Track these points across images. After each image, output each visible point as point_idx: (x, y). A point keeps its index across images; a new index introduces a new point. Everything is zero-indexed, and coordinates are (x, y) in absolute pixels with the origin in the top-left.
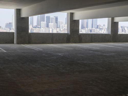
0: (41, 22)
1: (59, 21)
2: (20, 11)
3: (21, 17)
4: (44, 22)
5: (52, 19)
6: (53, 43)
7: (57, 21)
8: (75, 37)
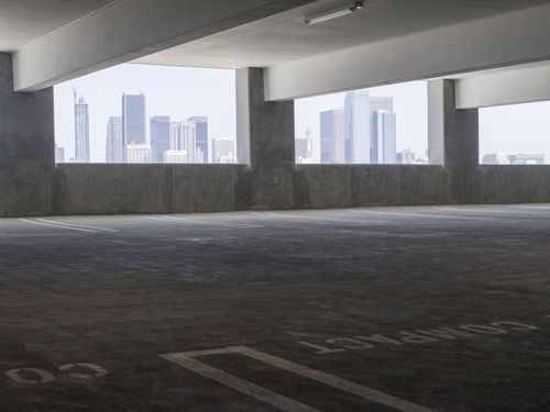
0: (129, 147)
1: (214, 140)
2: (11, 61)
3: (15, 90)
4: (139, 146)
5: (179, 129)
6: (170, 211)
7: (206, 139)
8: (276, 180)
